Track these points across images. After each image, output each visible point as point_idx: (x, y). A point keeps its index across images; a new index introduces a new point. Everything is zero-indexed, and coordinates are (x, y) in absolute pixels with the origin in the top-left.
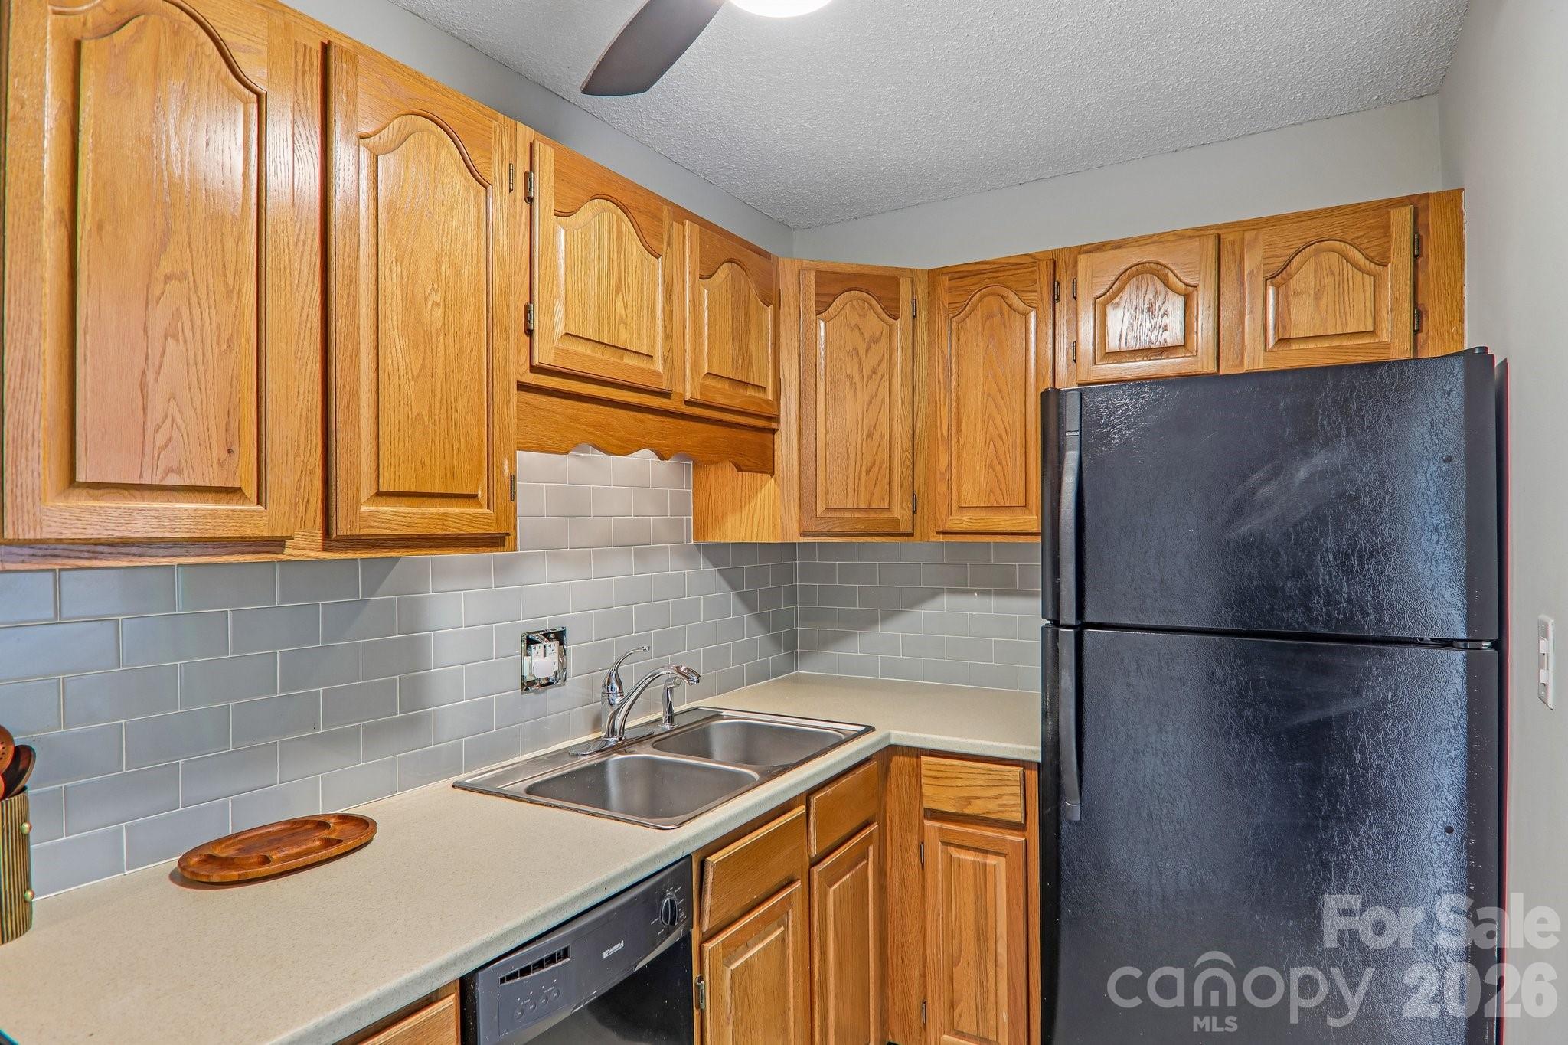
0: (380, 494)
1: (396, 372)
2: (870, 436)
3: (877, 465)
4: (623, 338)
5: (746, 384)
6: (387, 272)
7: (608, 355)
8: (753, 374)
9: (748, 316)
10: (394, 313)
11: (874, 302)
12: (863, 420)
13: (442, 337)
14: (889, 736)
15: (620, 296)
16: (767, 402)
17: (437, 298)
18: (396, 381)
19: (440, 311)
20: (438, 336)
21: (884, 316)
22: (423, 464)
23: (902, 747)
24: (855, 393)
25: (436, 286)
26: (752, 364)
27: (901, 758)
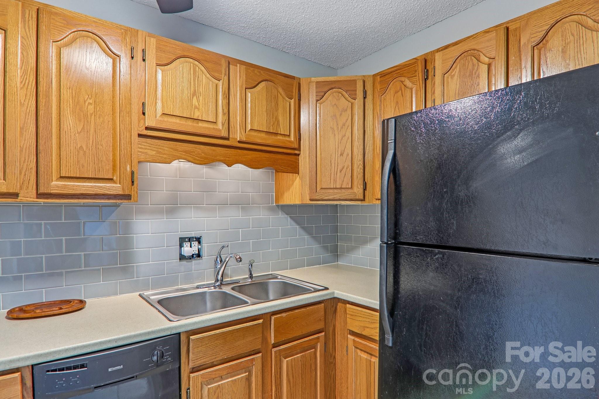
0: (61, 177)
1: (69, 130)
2: (342, 154)
3: (345, 168)
4: (197, 115)
5: (276, 134)
6: (65, 92)
7: (190, 123)
8: (280, 129)
9: (277, 104)
10: (68, 108)
11: (344, 93)
12: (338, 147)
13: (93, 117)
14: (333, 293)
15: (195, 98)
16: (290, 142)
17: (91, 101)
18: (69, 134)
19: (93, 105)
20: (91, 115)
21: (349, 99)
22: (83, 166)
23: (341, 299)
24: (335, 135)
25: (90, 97)
26: (279, 125)
27: (341, 304)
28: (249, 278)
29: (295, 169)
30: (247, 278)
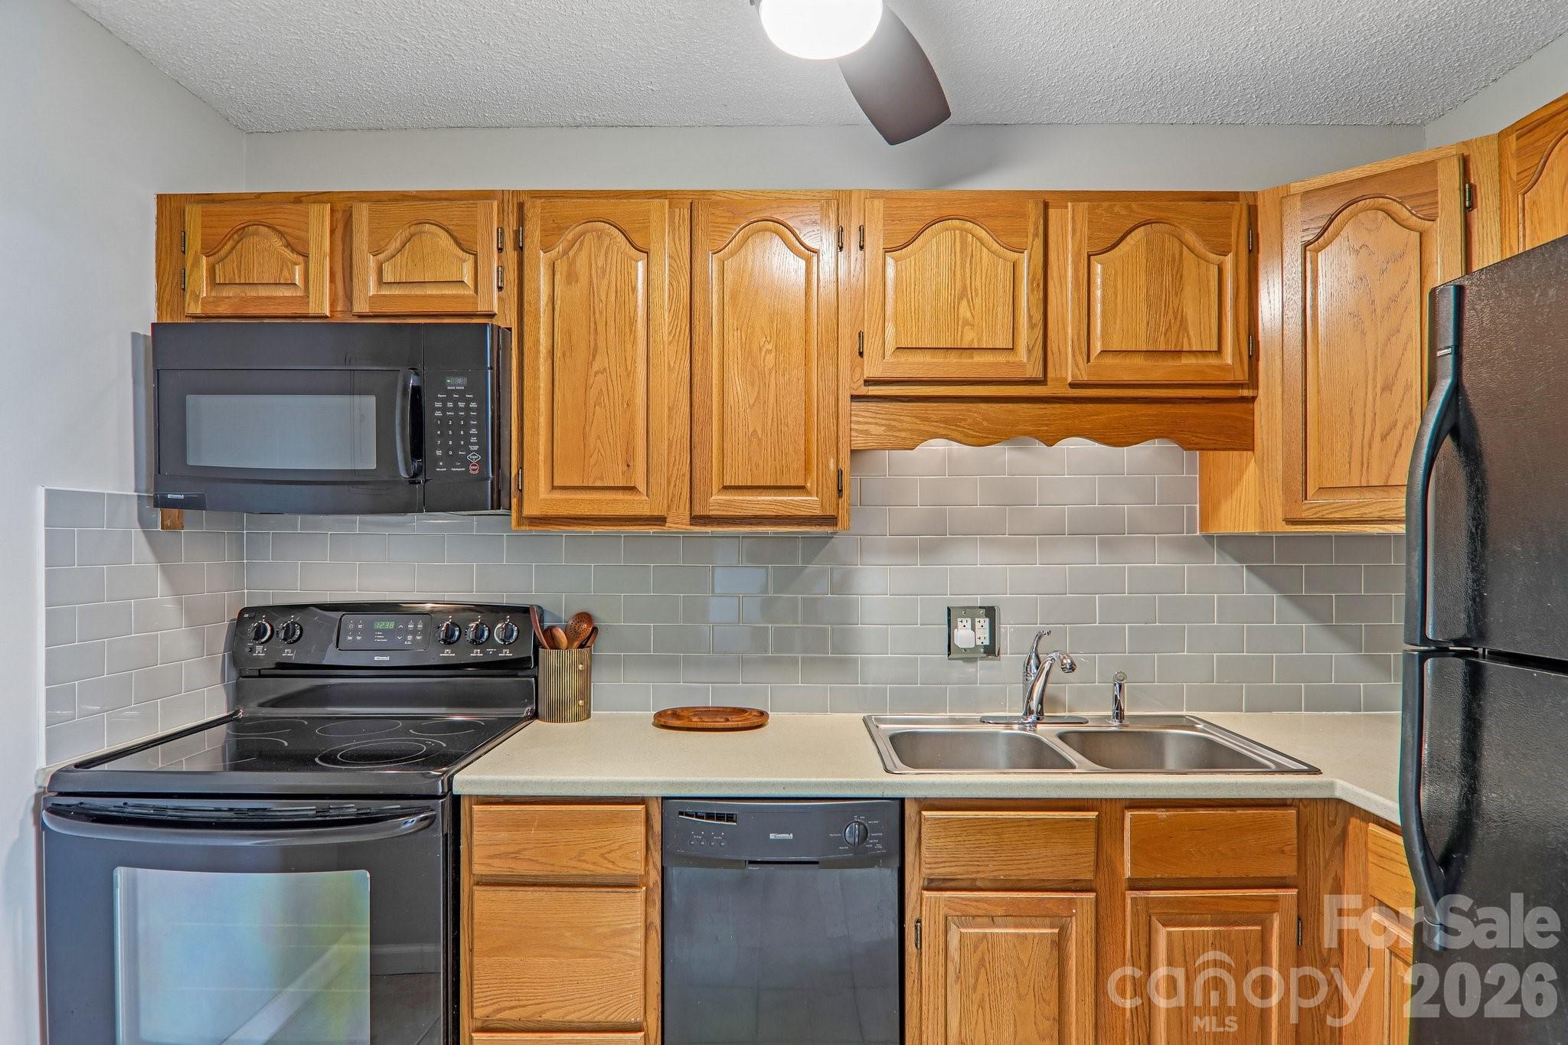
0: (726, 488)
1: (737, 404)
2: (1387, 388)
3: (1400, 425)
4: (969, 338)
5: (1178, 353)
6: (731, 339)
7: (953, 359)
8: (1189, 339)
9: (1179, 276)
10: (735, 364)
11: (1396, 207)
12: (1376, 368)
13: (773, 374)
14: (1331, 786)
15: (964, 303)
16: (1223, 368)
17: (769, 347)
18: (737, 411)
19: (773, 355)
20: (770, 373)
21: (1414, 221)
22: (757, 466)
23: (1359, 809)
24: (1363, 333)
25: (768, 338)
26: (1186, 330)
27: (1358, 821)
28: (1114, 718)
29: (1242, 438)
30: (1108, 717)
